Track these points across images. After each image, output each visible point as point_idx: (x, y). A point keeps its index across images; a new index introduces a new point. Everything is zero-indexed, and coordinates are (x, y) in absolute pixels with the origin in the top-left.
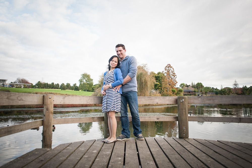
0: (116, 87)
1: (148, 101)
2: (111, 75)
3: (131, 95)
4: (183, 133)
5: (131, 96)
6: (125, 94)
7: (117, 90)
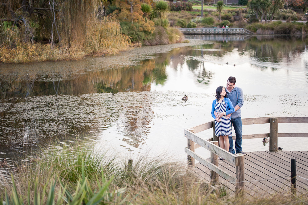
0: (228, 116)
1: (246, 122)
2: (223, 105)
3: (238, 120)
4: (274, 147)
5: (238, 122)
6: (233, 120)
7: (229, 117)
